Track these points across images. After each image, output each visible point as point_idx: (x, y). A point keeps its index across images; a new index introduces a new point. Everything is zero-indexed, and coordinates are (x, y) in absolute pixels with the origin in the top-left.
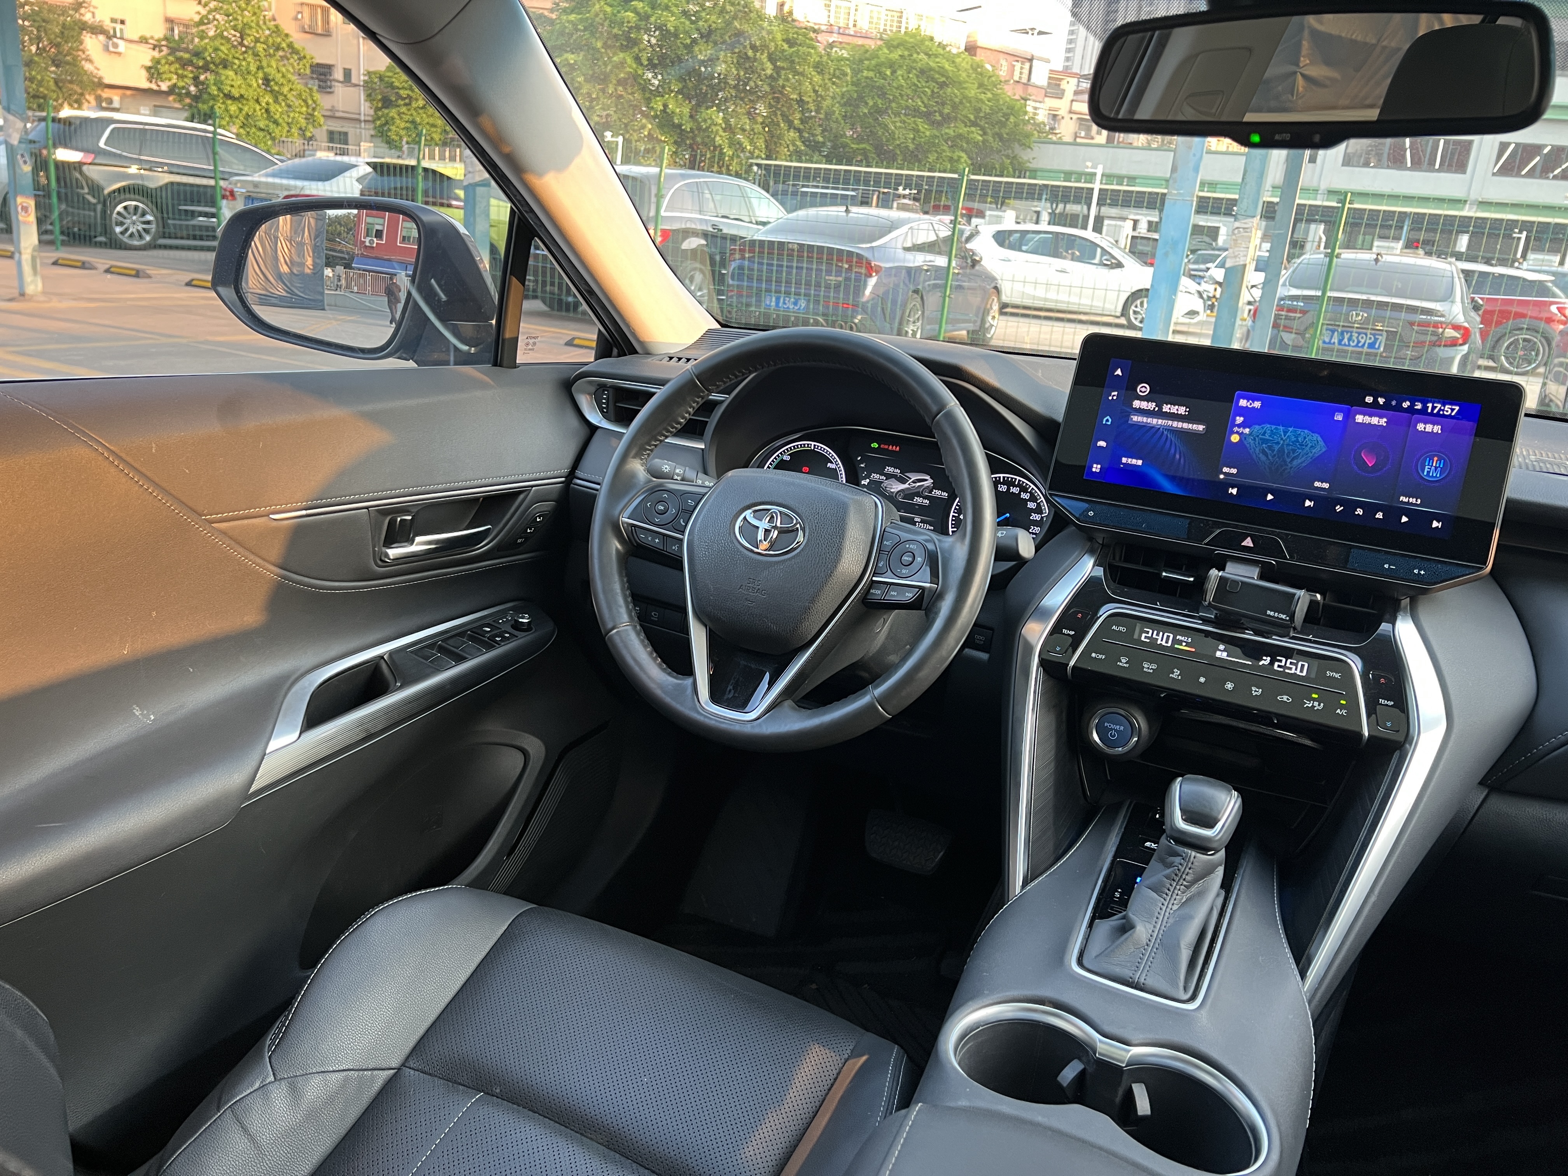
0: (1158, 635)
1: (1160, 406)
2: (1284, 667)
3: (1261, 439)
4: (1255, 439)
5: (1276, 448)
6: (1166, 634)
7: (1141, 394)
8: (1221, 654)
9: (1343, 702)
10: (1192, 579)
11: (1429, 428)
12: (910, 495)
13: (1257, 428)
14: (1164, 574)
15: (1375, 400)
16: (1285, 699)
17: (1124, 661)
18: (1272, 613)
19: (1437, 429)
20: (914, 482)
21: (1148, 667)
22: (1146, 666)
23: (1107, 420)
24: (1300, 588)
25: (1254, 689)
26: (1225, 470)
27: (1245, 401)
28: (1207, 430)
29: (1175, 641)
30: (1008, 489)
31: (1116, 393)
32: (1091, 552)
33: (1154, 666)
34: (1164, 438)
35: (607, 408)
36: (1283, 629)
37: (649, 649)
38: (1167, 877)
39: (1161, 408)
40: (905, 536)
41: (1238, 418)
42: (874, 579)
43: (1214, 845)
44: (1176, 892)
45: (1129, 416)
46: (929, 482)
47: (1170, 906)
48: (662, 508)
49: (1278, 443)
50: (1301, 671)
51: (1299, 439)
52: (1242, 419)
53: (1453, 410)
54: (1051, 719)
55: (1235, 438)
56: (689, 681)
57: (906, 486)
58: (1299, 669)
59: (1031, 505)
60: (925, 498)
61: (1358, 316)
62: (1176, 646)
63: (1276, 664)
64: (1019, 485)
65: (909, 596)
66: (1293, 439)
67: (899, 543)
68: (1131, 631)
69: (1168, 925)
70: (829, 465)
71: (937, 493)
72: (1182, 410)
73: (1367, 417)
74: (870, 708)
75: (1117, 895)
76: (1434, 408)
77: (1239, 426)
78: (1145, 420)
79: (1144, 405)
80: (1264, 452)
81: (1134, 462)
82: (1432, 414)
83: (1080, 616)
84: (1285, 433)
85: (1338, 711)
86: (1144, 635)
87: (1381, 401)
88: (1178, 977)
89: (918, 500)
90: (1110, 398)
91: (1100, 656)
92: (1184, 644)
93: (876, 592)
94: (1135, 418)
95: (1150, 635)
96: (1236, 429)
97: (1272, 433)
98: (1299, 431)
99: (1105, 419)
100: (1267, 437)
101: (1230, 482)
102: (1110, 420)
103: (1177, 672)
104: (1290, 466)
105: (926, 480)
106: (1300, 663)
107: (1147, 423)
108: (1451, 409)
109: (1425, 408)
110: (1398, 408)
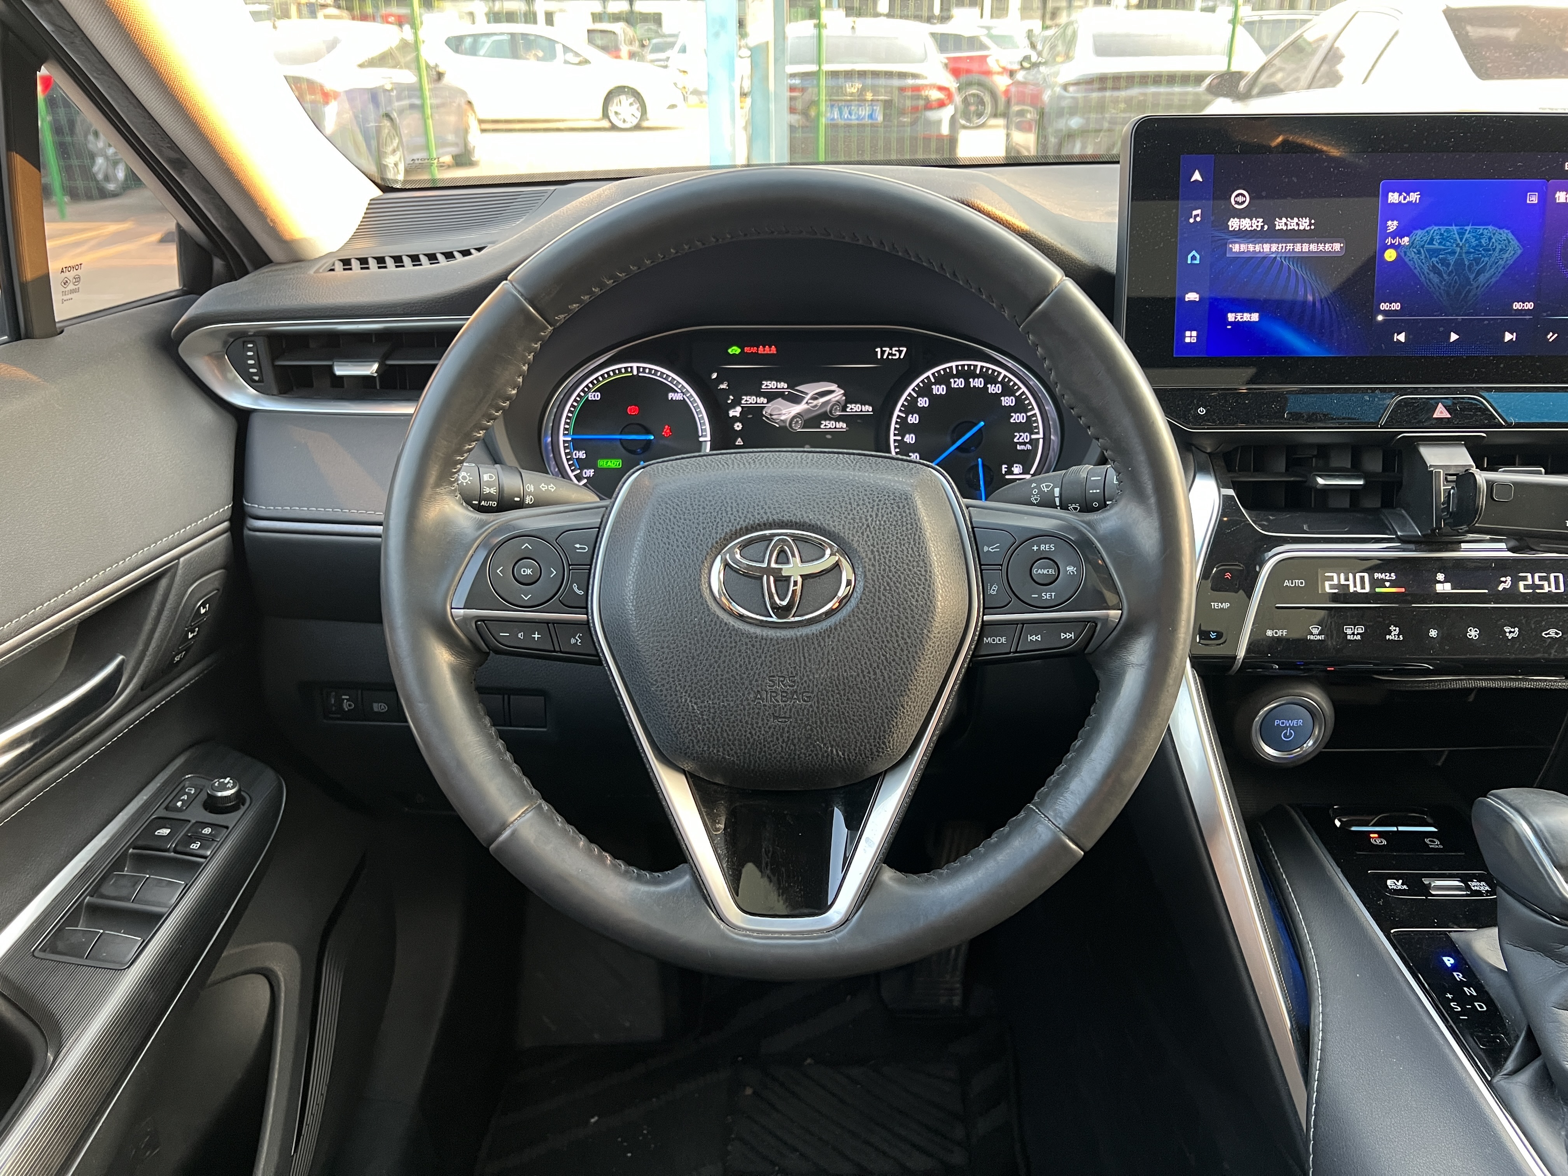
1: (1269, 221)
2: (1534, 586)
3: (1428, 250)
4: (1419, 253)
5: (1452, 260)
6: (1358, 575)
7: (1237, 206)
8: (1444, 588)
12: (814, 420)
13: (1419, 234)
14: (1321, 481)
16: (1553, 635)
17: (1315, 631)
20: (814, 398)
21: (1353, 632)
22: (1349, 632)
23: (1194, 257)
25: (1507, 629)
26: (1384, 306)
27: (1396, 194)
28: (1347, 248)
29: (1376, 583)
30: (967, 383)
31: (1199, 212)
32: (1202, 468)
33: (1360, 629)
34: (1284, 273)
35: (260, 373)
39: (1271, 226)
41: (1389, 223)
42: (986, 618)
45: (1226, 244)
46: (838, 394)
48: (529, 572)
49: (1453, 252)
50: (1558, 587)
51: (1483, 241)
52: (1395, 223)
55: (1390, 255)
57: (802, 407)
58: (1555, 583)
59: (1008, 401)
60: (839, 419)
61: (853, 88)
62: (1378, 590)
63: (1521, 584)
64: (983, 375)
65: (1067, 637)
66: (1474, 243)
67: (1016, 545)
68: (1313, 583)
70: (671, 396)
71: (855, 408)
72: (1305, 224)
75: (1456, 1007)
77: (1394, 235)
78: (1251, 247)
79: (1246, 224)
80: (1434, 269)
81: (1246, 317)
83: (1228, 575)
84: (1461, 234)
89: (828, 425)
90: (1192, 220)
91: (1280, 633)
92: (1387, 584)
93: (996, 642)
94: (1236, 248)
95: (1335, 582)
96: (1389, 241)
97: (1443, 239)
98: (1481, 229)
99: (1190, 257)
100: (1436, 246)
101: (1394, 324)
102: (1198, 257)
103: (1395, 630)
104: (1475, 285)
105: (831, 392)
106: (1552, 576)
107: (1254, 252)
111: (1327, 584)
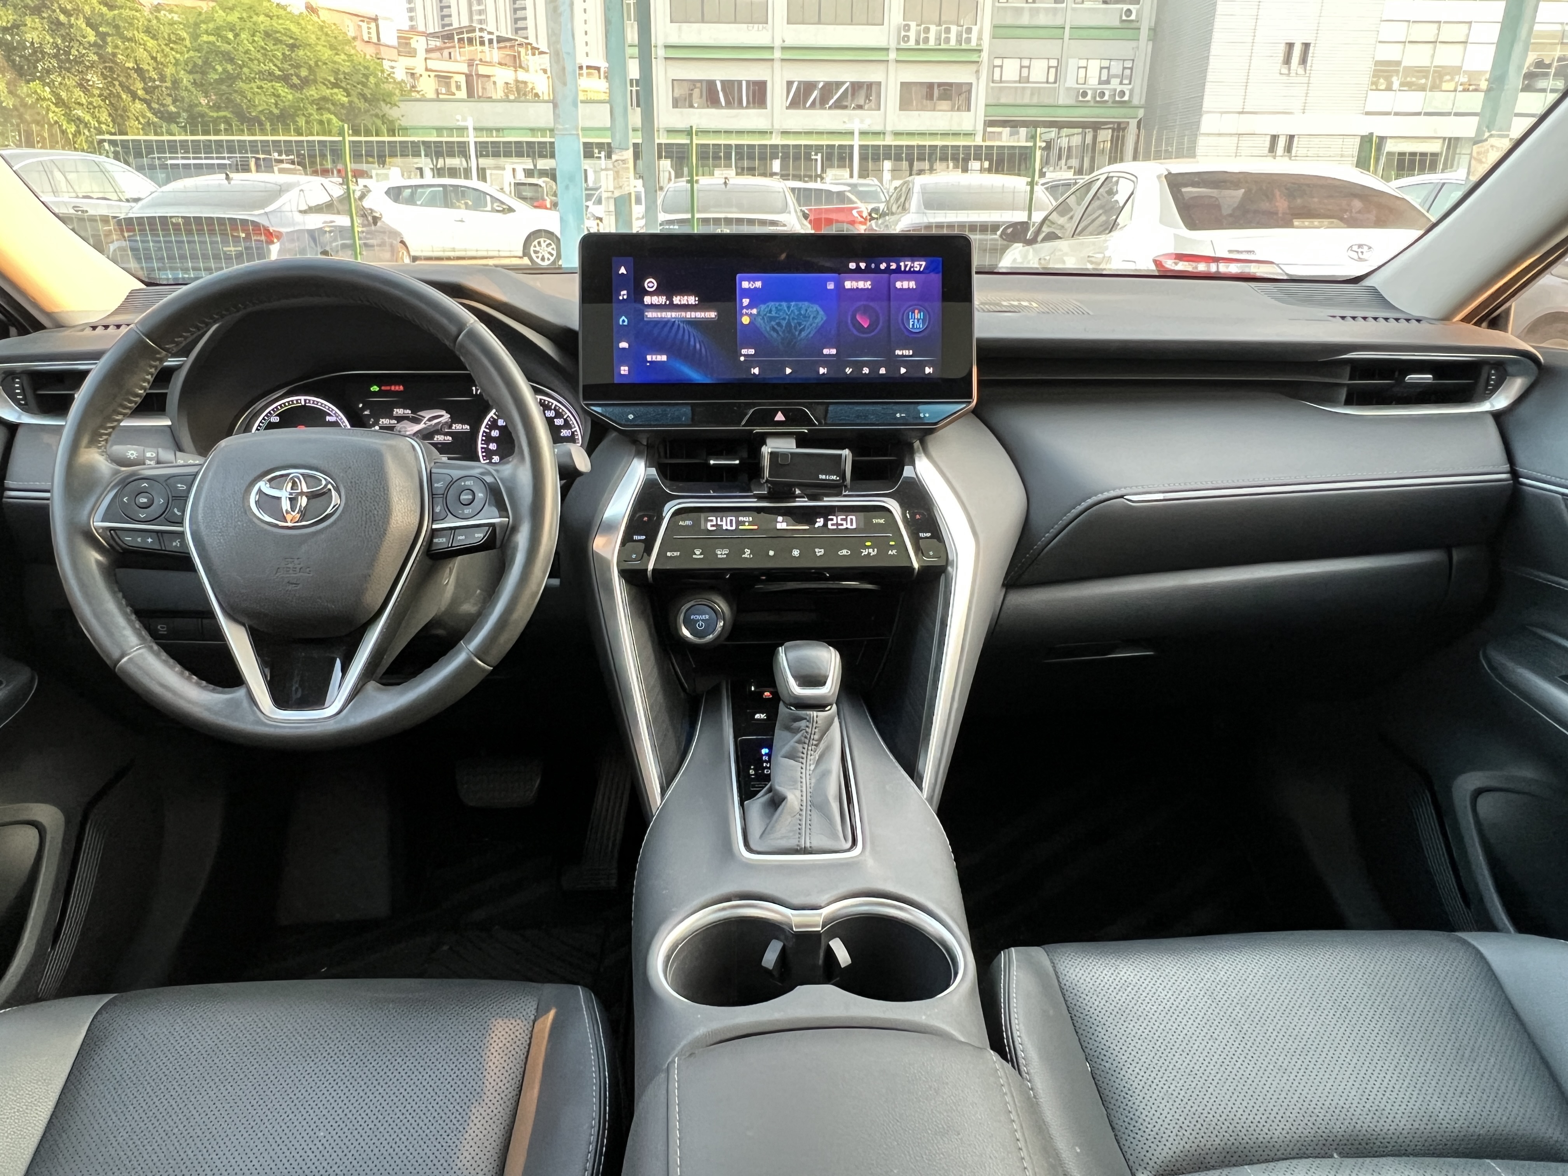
0: (722, 521)
1: (670, 298)
2: (837, 524)
3: (769, 317)
4: (763, 318)
5: (784, 323)
6: (729, 519)
7: (649, 289)
8: (781, 525)
9: (892, 543)
10: (737, 462)
11: (906, 285)
12: (428, 434)
13: (763, 307)
14: (712, 462)
15: (858, 266)
16: (845, 553)
17: (698, 552)
18: (824, 477)
19: (912, 285)
20: (430, 420)
21: (722, 553)
22: (719, 553)
23: (623, 320)
24: (843, 449)
25: (816, 550)
26: (744, 351)
27: (747, 283)
28: (719, 315)
29: (739, 523)
31: (625, 292)
32: (638, 454)
33: (726, 551)
34: (681, 331)
35: (24, 399)
36: (835, 489)
37: (178, 668)
38: (799, 742)
39: (671, 302)
40: (456, 473)
41: (744, 300)
42: (434, 527)
43: (830, 701)
44: (809, 753)
45: (643, 312)
46: (446, 417)
47: (808, 768)
48: (145, 500)
49: (784, 319)
50: (852, 524)
51: (802, 312)
52: (748, 300)
54: (642, 626)
55: (746, 320)
56: (240, 693)
57: (421, 426)
58: (850, 522)
59: (559, 421)
60: (446, 434)
62: (741, 527)
63: (830, 523)
64: (542, 403)
65: (479, 536)
66: (797, 313)
67: (452, 483)
68: (697, 523)
69: (813, 785)
70: (328, 418)
71: (458, 427)
73: (854, 282)
74: (469, 665)
75: (752, 772)
76: (906, 266)
77: (747, 307)
78: (659, 314)
79: (655, 300)
80: (774, 329)
81: (659, 358)
82: (905, 272)
83: (646, 519)
84: (789, 308)
85: (891, 553)
87: (863, 265)
88: (835, 831)
89: (439, 438)
90: (621, 298)
91: (676, 554)
92: (747, 524)
93: (441, 541)
94: (650, 315)
95: (714, 523)
96: (744, 311)
97: (778, 310)
98: (800, 304)
99: (621, 320)
100: (773, 314)
101: (751, 361)
102: (626, 320)
103: (748, 551)
104: (799, 339)
105: (442, 416)
106: (849, 517)
107: (662, 317)
108: (919, 265)
109: (899, 267)
110: (878, 270)
111: (709, 524)
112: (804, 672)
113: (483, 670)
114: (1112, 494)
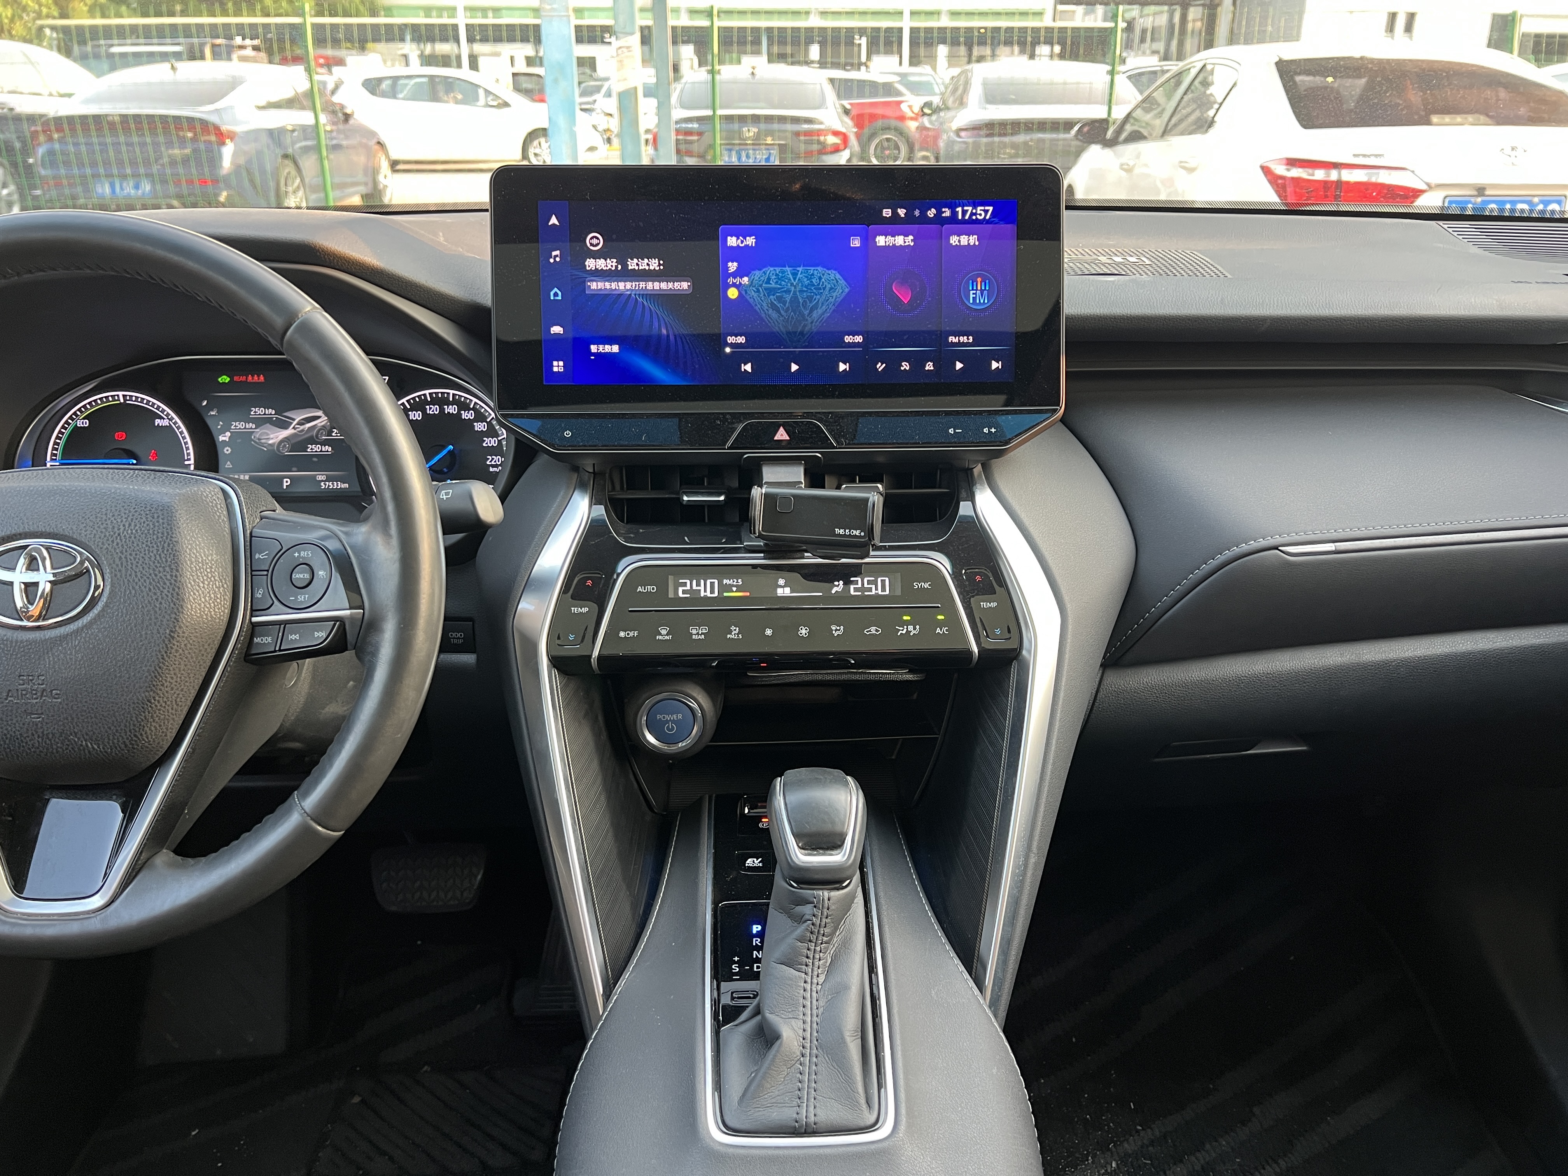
0: (698, 585)
1: (622, 262)
2: (863, 589)
3: (766, 289)
4: (758, 291)
5: (788, 298)
6: (709, 581)
7: (592, 248)
8: (784, 592)
9: (940, 617)
10: (722, 498)
11: (964, 240)
12: (299, 443)
13: (757, 274)
14: (685, 498)
15: (895, 213)
16: (874, 632)
17: (664, 632)
18: (841, 531)
19: (973, 240)
20: (300, 424)
21: (698, 633)
22: (694, 632)
23: (556, 294)
25: (834, 628)
26: (731, 340)
27: (734, 238)
28: (694, 286)
29: (723, 588)
30: (442, 410)
31: (557, 252)
32: (582, 486)
33: (704, 630)
34: (639, 309)
36: (860, 548)
38: (801, 940)
39: (624, 266)
40: (288, 537)
41: (730, 264)
42: (254, 619)
43: (848, 873)
44: (817, 956)
45: (584, 282)
46: (323, 421)
47: (815, 981)
49: (788, 291)
51: (814, 281)
52: (735, 264)
53: (986, 212)
54: (586, 733)
57: (289, 432)
58: (880, 587)
59: (480, 427)
60: (324, 443)
61: (749, 132)
62: (725, 594)
63: (852, 588)
64: (456, 402)
65: (320, 636)
66: (807, 282)
67: (281, 553)
68: (663, 588)
69: (821, 1010)
70: (157, 422)
72: (654, 264)
73: (889, 238)
74: (303, 834)
75: (735, 967)
76: (964, 212)
77: (734, 275)
78: (607, 285)
79: (601, 264)
80: (773, 306)
81: (608, 348)
82: (964, 222)
83: (589, 583)
84: (795, 275)
85: (938, 630)
86: (681, 589)
87: (902, 212)
88: (854, 1091)
89: (314, 449)
90: (552, 260)
91: (631, 634)
92: (734, 589)
93: (265, 642)
94: (595, 285)
95: (688, 587)
96: (731, 280)
97: (779, 279)
98: (811, 270)
99: (552, 293)
100: (773, 284)
101: (740, 356)
102: (560, 293)
103: (735, 630)
104: (810, 320)
105: (319, 417)
106: (879, 580)
107: (611, 289)
108: (983, 212)
109: (954, 213)
110: (924, 220)
112: (812, 827)
113: (327, 838)
114: (1262, 543)
